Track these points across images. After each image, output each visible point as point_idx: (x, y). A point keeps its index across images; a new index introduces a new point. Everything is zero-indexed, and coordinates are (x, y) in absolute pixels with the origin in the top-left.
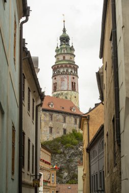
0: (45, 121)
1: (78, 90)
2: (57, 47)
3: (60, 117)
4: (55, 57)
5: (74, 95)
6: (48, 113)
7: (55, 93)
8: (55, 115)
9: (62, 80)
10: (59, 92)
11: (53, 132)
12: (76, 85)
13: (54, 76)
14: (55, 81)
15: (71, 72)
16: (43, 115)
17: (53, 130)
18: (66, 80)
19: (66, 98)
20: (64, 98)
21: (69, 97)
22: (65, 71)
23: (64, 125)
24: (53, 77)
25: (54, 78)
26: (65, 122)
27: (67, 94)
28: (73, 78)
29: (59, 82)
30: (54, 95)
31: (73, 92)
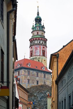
0: (25, 75)
1: (46, 56)
2: (33, 26)
3: (35, 73)
5: (44, 59)
6: (26, 70)
7: (32, 58)
8: (31, 71)
9: (36, 49)
10: (34, 57)
11: (30, 83)
12: (45, 52)
14: (31, 50)
15: (42, 43)
16: (23, 72)
17: (30, 81)
18: (39, 48)
19: (39, 61)
20: (37, 61)
21: (40, 60)
22: (38, 42)
23: (37, 78)
24: (30, 46)
26: (38, 76)
27: (39, 58)
28: (44, 47)
29: (34, 50)
30: (31, 59)
31: (43, 57)
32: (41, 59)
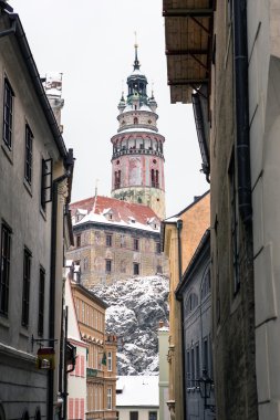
0: (97, 248)
1: (163, 185)
2: (122, 100)
3: (128, 238)
4: (118, 118)
5: (156, 195)
6: (102, 232)
7: (118, 192)
8: (116, 235)
9: (132, 166)
10: (125, 190)
11: (112, 269)
12: (160, 175)
13: (116, 157)
14: (117, 168)
15: (151, 148)
16: (92, 235)
17: (113, 265)
18: (139, 164)
19: (140, 201)
20: (135, 201)
21: (145, 200)
22: (138, 147)
23: (135, 255)
24: (113, 158)
25: (115, 161)
26: (137, 248)
27: (141, 193)
28: (155, 161)
29: (126, 170)
30: (116, 196)
31: (153, 189)
32: (146, 197)
